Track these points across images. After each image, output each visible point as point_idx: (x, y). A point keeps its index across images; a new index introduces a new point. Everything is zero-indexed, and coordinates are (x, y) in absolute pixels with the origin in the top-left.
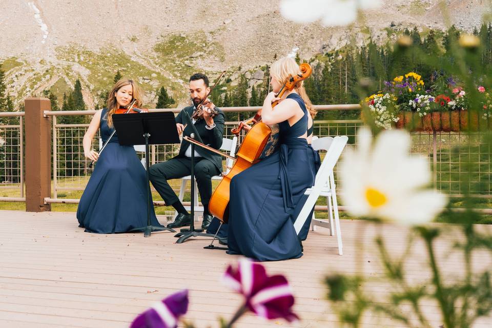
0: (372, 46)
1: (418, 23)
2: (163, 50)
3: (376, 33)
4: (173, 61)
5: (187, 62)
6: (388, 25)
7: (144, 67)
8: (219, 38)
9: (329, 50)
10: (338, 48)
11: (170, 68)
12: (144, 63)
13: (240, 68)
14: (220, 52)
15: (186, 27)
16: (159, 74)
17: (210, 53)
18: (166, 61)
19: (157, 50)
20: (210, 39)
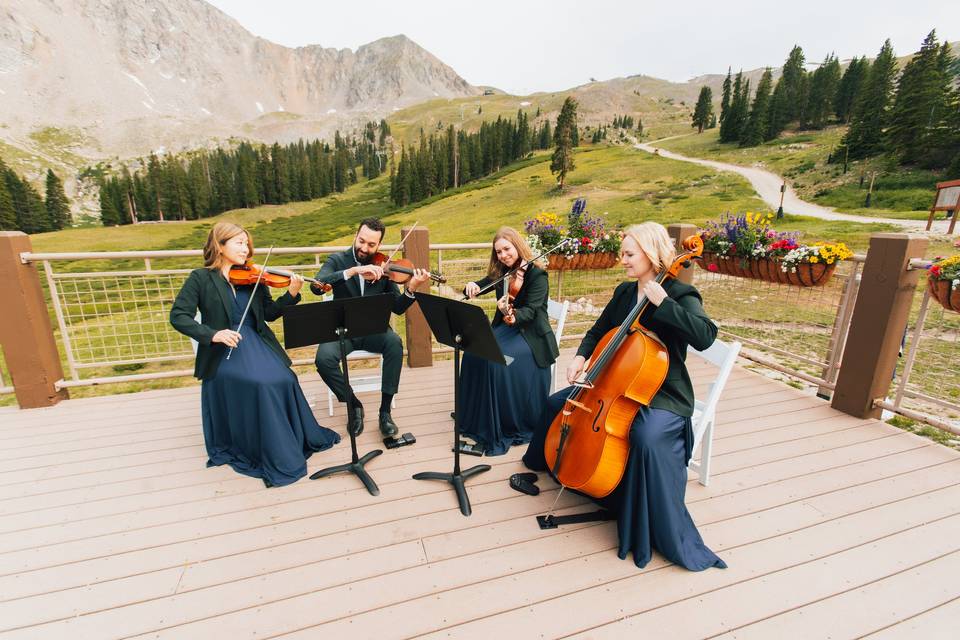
0: (220, 151)
1: (249, 138)
2: (39, 138)
3: (222, 142)
4: (51, 147)
5: (66, 150)
6: (229, 137)
7: (21, 151)
8: (93, 134)
9: (189, 150)
10: (195, 150)
11: (50, 154)
12: (21, 148)
13: (117, 158)
14: (95, 143)
15: (59, 120)
16: (39, 157)
17: (87, 144)
18: (43, 147)
19: (33, 136)
20: (84, 133)
